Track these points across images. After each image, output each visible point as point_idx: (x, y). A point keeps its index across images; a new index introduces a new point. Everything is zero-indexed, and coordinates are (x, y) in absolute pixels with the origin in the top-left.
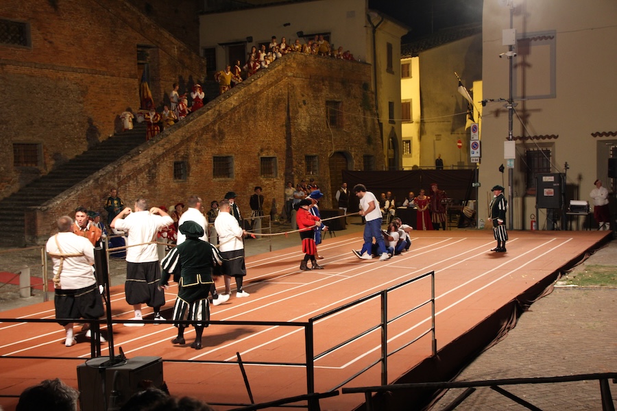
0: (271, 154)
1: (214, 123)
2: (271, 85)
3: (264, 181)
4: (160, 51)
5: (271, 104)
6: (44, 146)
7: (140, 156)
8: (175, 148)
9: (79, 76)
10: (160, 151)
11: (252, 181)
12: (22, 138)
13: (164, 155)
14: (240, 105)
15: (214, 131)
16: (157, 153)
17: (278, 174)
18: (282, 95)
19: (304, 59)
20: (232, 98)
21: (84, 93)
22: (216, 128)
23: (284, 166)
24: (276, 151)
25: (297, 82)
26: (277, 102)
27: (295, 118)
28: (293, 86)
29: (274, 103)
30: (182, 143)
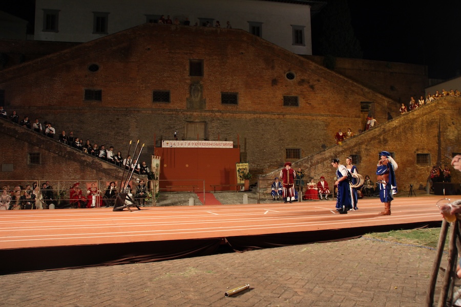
0: (425, 152)
1: (380, 135)
2: (426, 114)
3: (419, 166)
4: (376, 104)
5: (425, 124)
6: (302, 150)
7: (326, 152)
8: (350, 149)
9: (325, 118)
10: (340, 149)
11: (409, 167)
12: (290, 147)
13: (342, 152)
14: (400, 126)
15: (380, 139)
16: (338, 150)
17: (431, 163)
18: (435, 119)
19: (454, 99)
20: (394, 122)
21: (327, 126)
22: (381, 137)
23: (437, 159)
24: (429, 150)
25: (448, 113)
26: (430, 124)
27: (444, 132)
28: (444, 115)
29: (428, 124)
30: (355, 145)
